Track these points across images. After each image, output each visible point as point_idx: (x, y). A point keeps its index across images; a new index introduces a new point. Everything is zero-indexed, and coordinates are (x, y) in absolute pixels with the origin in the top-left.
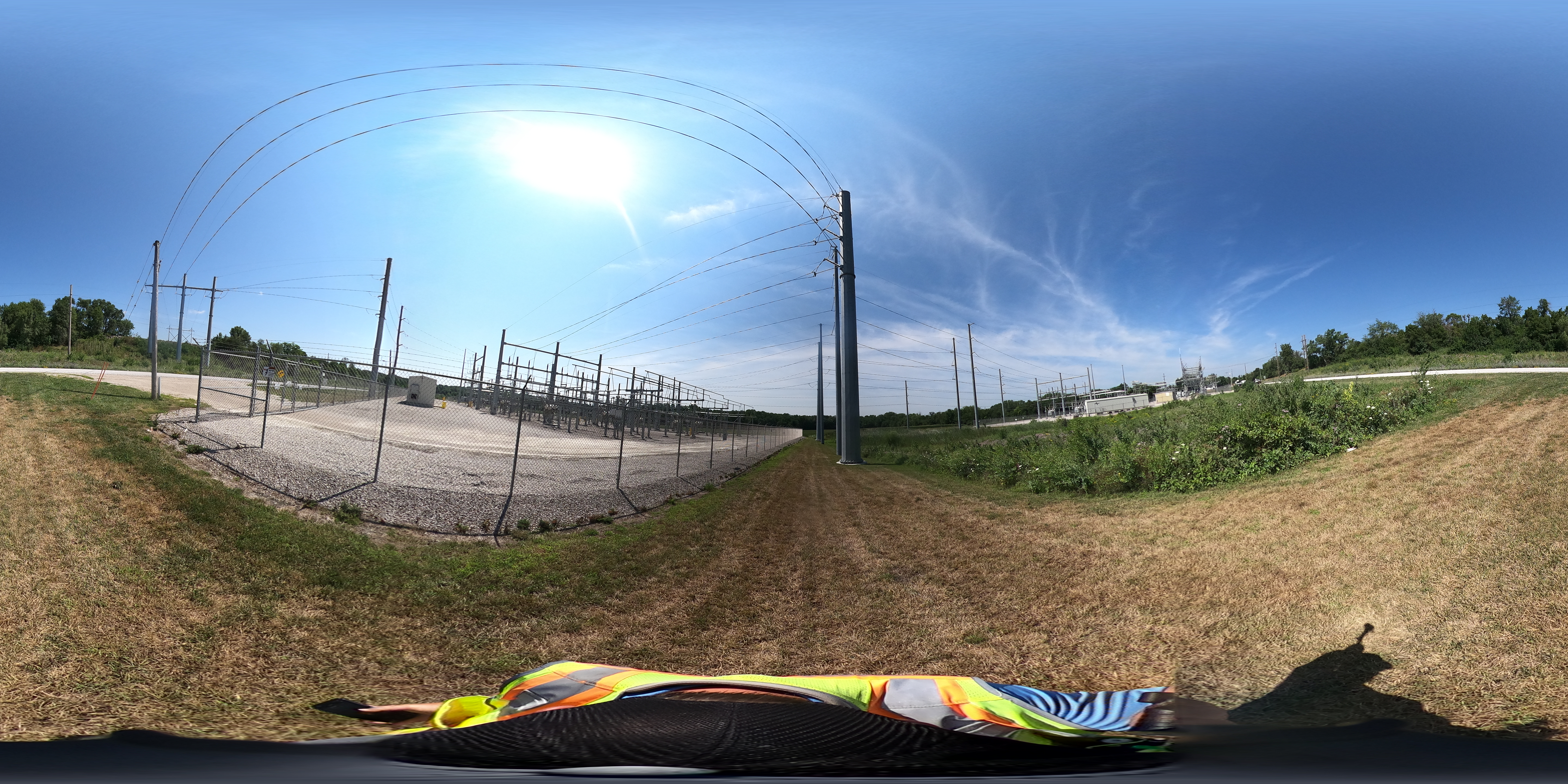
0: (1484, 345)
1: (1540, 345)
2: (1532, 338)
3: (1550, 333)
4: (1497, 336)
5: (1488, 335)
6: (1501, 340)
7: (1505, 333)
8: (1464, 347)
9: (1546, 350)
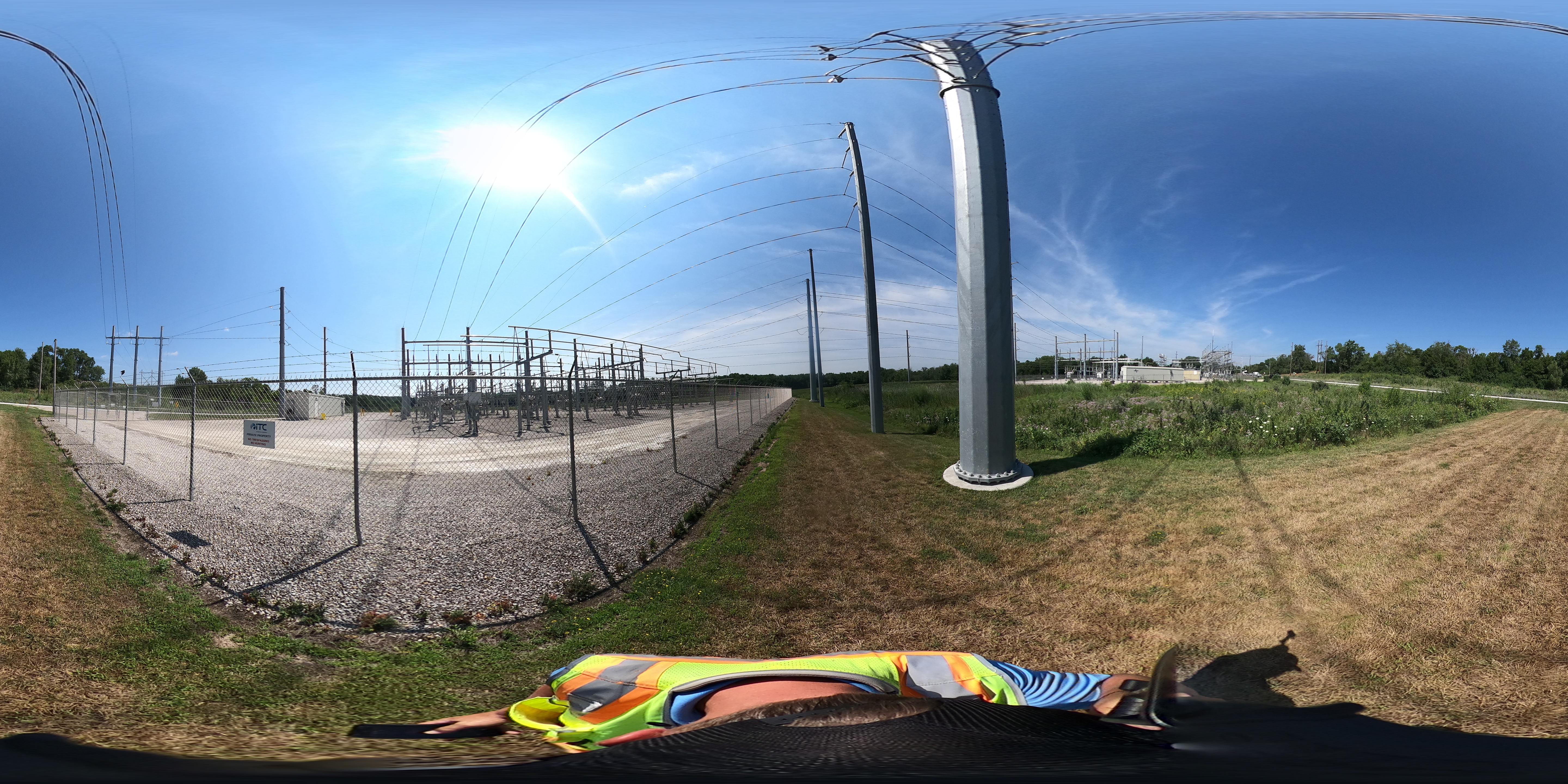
0: (1489, 378)
1: (1534, 384)
2: (1527, 377)
3: (1542, 374)
4: (1500, 372)
5: (1493, 370)
6: (1503, 376)
7: (1506, 370)
8: (1472, 377)
9: (1538, 387)
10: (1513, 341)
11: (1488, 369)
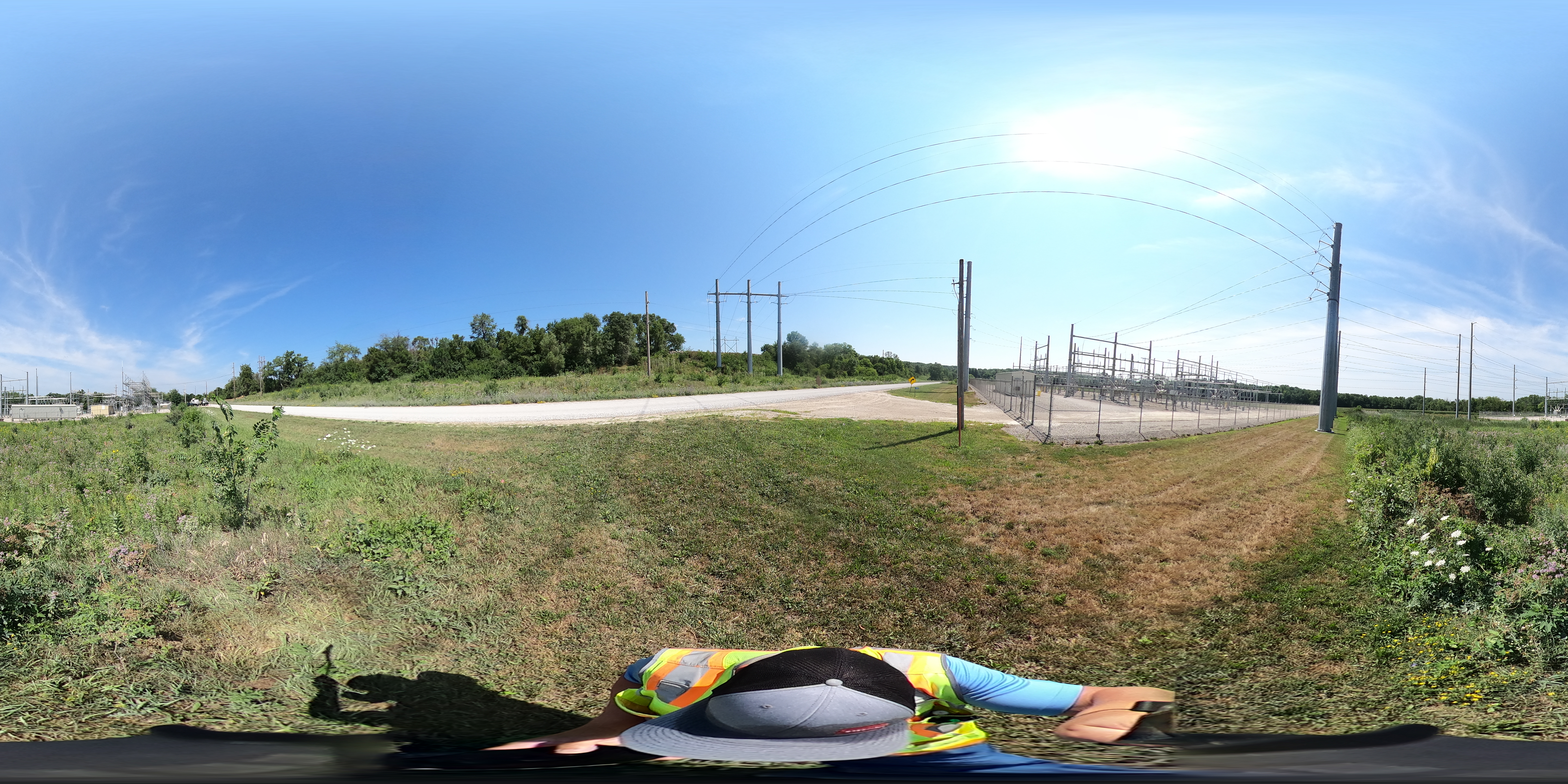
2: (511, 361)
3: (532, 354)
4: (471, 360)
6: (475, 365)
7: (479, 356)
9: (530, 374)
10: (484, 315)
11: (453, 358)
